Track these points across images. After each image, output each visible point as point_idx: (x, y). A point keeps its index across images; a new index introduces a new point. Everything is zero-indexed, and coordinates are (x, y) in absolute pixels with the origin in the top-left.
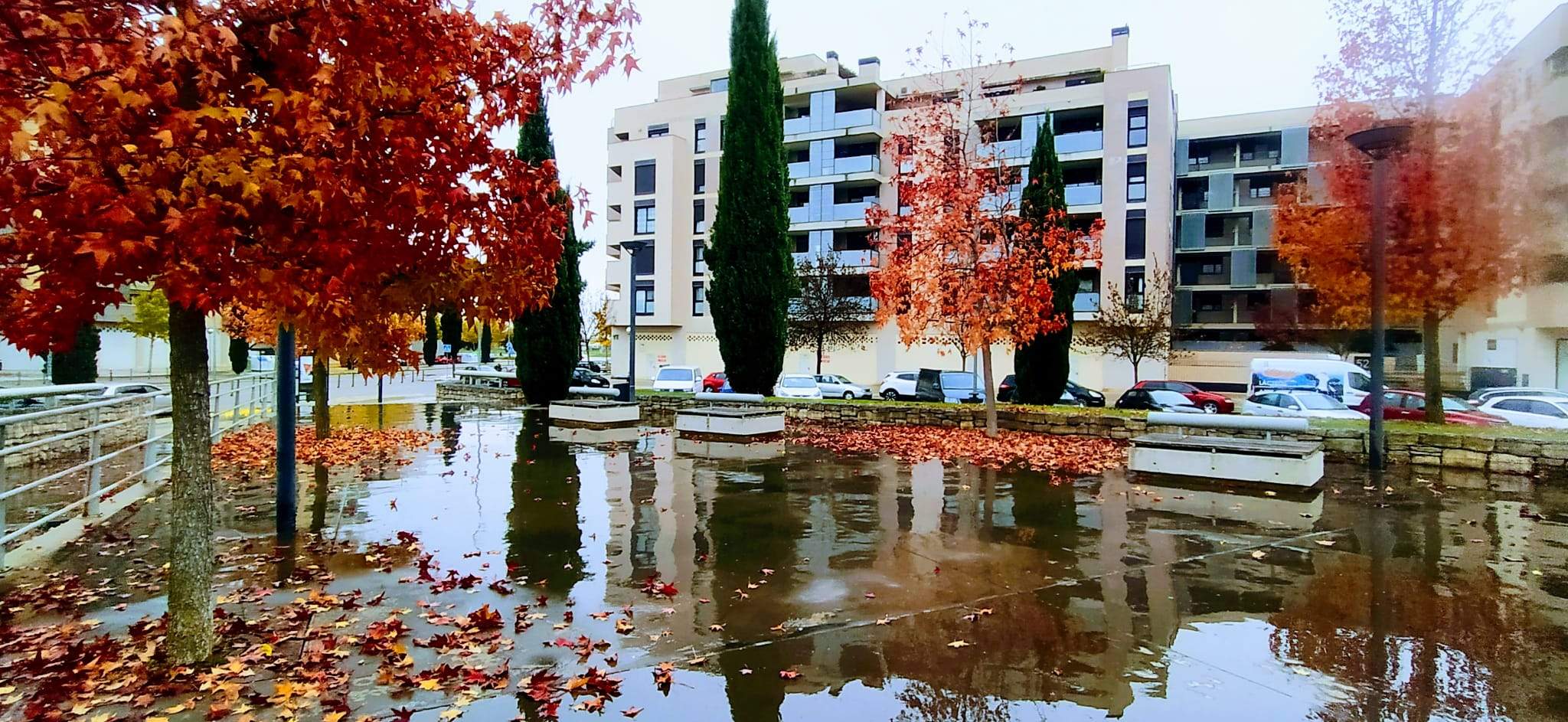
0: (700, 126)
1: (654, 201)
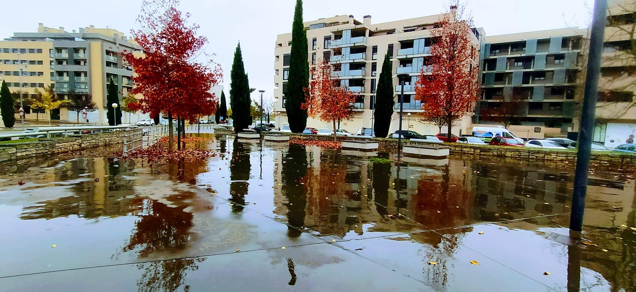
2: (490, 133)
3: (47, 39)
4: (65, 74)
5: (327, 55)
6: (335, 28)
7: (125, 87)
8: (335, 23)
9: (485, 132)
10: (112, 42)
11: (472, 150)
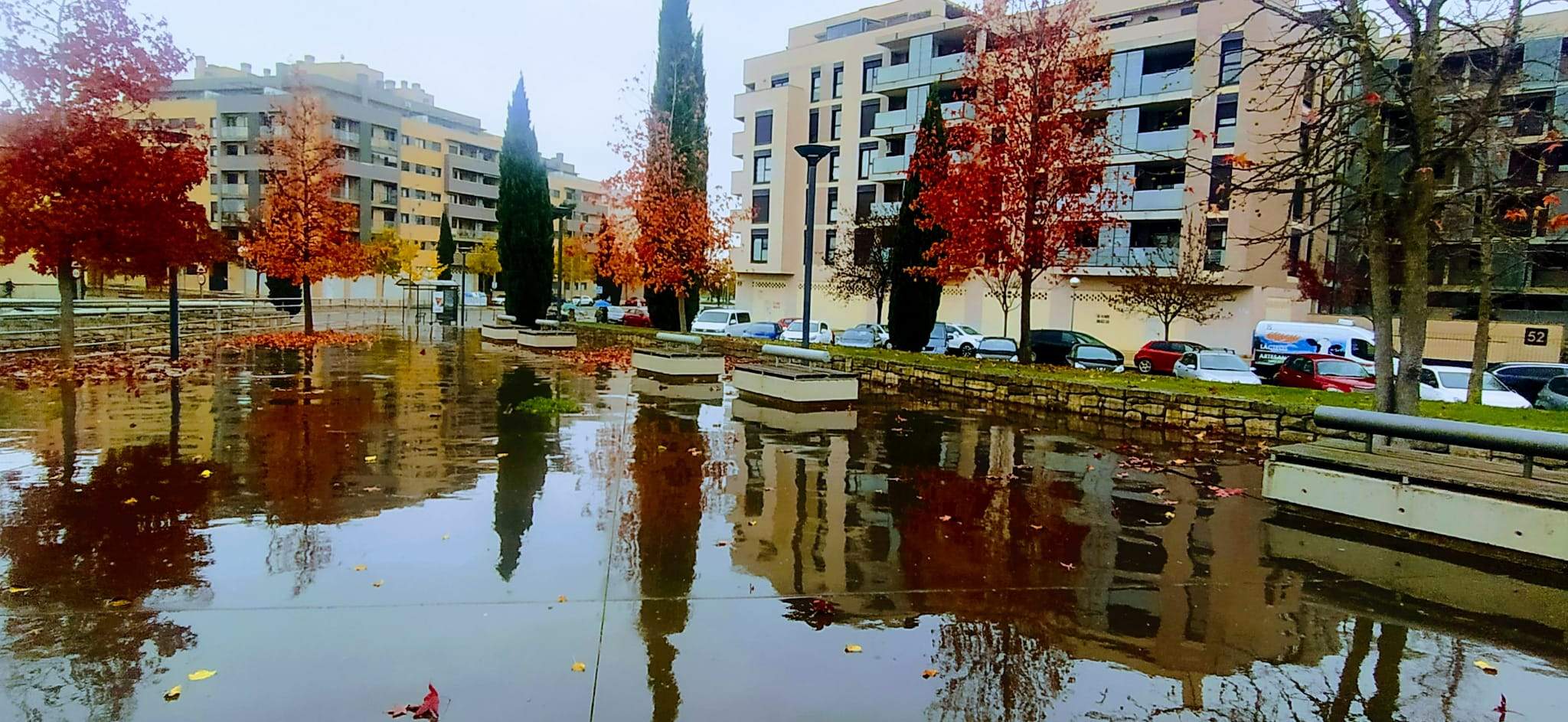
0: (816, 75)
1: (770, 151)
2: (1312, 342)
3: (206, 93)
4: (241, 179)
5: (869, 112)
6: (890, 33)
7: (379, 209)
8: (898, 17)
9: (1293, 338)
10: (353, 96)
11: (990, 386)
